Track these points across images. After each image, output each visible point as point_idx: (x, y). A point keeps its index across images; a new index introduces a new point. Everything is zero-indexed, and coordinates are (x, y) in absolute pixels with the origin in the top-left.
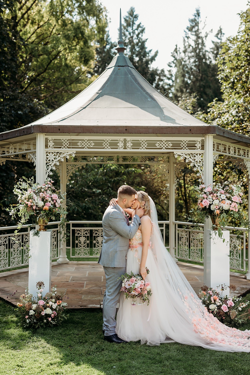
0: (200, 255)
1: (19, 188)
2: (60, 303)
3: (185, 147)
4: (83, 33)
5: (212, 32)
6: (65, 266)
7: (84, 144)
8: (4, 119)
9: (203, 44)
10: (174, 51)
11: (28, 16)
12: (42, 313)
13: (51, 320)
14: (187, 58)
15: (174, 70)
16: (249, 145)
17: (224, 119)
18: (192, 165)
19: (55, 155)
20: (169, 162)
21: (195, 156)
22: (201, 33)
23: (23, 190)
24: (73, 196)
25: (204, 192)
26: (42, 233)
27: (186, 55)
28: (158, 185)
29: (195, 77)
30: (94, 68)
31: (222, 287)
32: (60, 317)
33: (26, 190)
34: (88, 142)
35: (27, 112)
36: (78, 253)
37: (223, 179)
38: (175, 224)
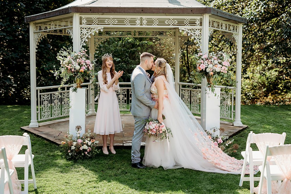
0: (199, 108)
1: (61, 56)
2: (94, 141)
3: (188, 23)
7: (110, 21)
12: (80, 149)
13: (87, 154)
16: (237, 22)
18: (192, 38)
19: (87, 30)
20: (175, 36)
21: (195, 31)
23: (64, 57)
25: (202, 59)
26: (79, 89)
28: (166, 55)
31: (214, 129)
32: (94, 152)
33: (66, 57)
34: (112, 20)
37: (219, 50)
38: (180, 85)
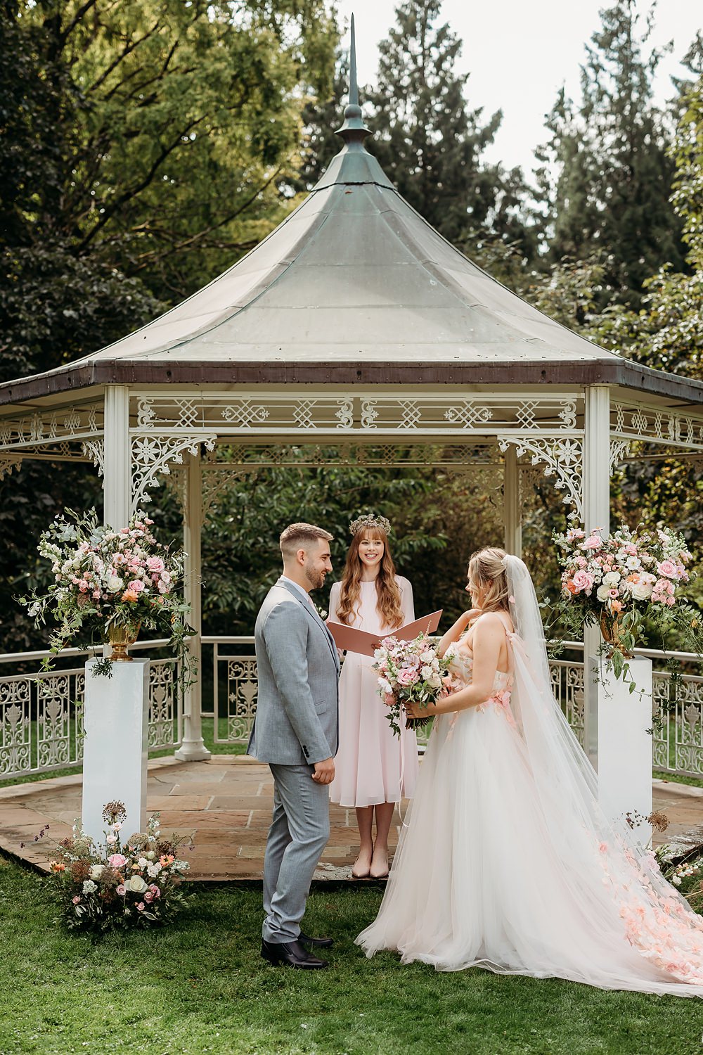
1: (55, 541)
2: (170, 862)
3: (530, 419)
4: (259, 67)
5: (671, 51)
6: (198, 767)
7: (241, 414)
8: (23, 333)
9: (644, 88)
10: (555, 110)
11: (97, 14)
12: (117, 890)
13: (145, 910)
14: (593, 132)
15: (555, 171)
17: (685, 327)
18: (548, 472)
19: (156, 447)
21: (557, 448)
22: (637, 52)
23: (66, 546)
24: (231, 563)
25: (582, 551)
26: (119, 667)
27: (592, 123)
29: (619, 194)
30: (303, 168)
32: (171, 902)
33: (74, 545)
34: (250, 409)
35: (90, 311)
36: (237, 731)
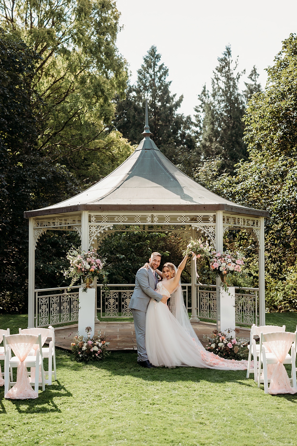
1: (71, 255)
3: (201, 220)
5: (244, 73)
9: (235, 86)
10: (202, 94)
12: (91, 350)
13: (98, 355)
14: (216, 102)
15: (202, 116)
16: (258, 216)
17: (247, 183)
18: (206, 235)
19: (96, 228)
21: (208, 228)
22: (232, 74)
25: (215, 257)
26: (89, 290)
27: (216, 99)
29: (226, 125)
31: (229, 330)
32: (105, 353)
33: (75, 256)
34: (122, 218)
36: (108, 314)
38: (197, 286)
